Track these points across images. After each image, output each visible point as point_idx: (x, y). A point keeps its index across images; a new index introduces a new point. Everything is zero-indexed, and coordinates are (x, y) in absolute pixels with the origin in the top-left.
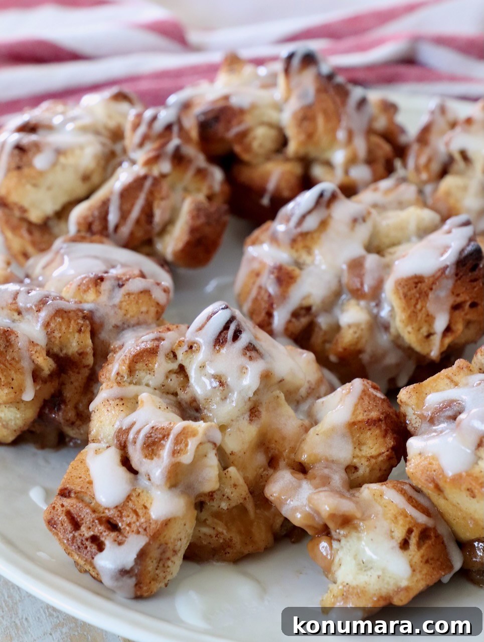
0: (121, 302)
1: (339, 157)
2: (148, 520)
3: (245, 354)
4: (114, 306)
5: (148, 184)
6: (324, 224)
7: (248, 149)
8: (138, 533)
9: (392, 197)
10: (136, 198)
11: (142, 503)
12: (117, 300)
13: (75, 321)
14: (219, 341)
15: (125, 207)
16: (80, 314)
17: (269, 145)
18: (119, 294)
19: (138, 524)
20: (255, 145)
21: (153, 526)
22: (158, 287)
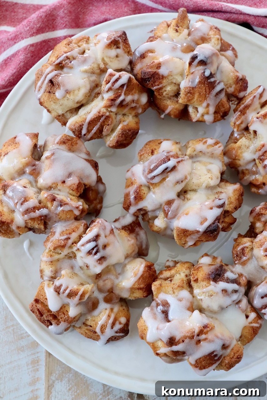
0: (59, 213)
2: (69, 317)
3: (97, 261)
4: (56, 214)
5: (102, 119)
6: (163, 179)
7: (161, 94)
8: (65, 321)
10: (96, 124)
11: (66, 310)
12: (58, 212)
14: (89, 253)
15: (90, 128)
16: (40, 218)
18: (60, 209)
19: (64, 318)
21: (70, 319)
22: (77, 209)
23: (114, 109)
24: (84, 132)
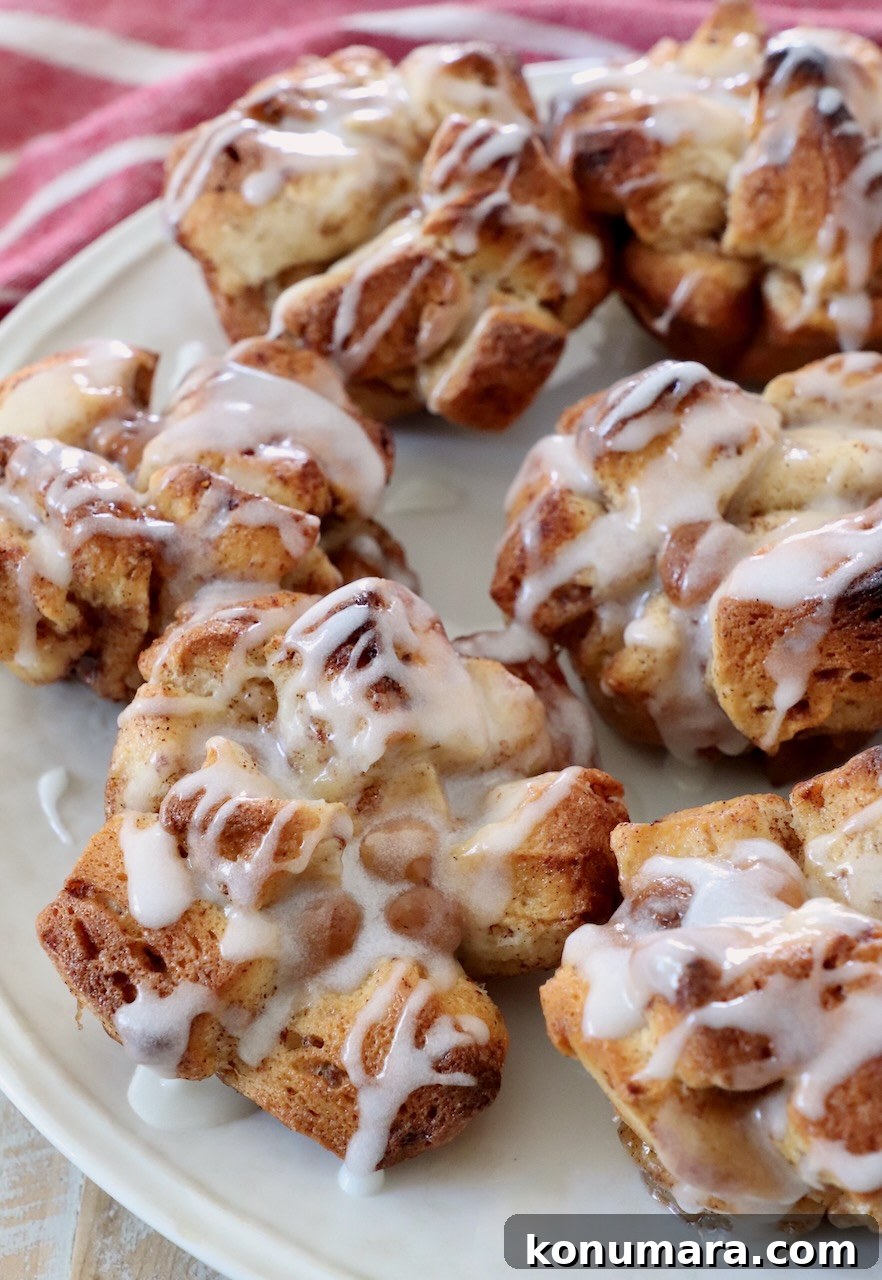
0: (222, 537)
1: (816, 273)
2: (215, 959)
3: (369, 696)
4: (208, 541)
5: (419, 273)
6: (660, 441)
7: (652, 222)
8: (196, 979)
9: (858, 390)
10: (392, 295)
11: (209, 928)
12: (213, 533)
13: (123, 557)
14: (335, 660)
15: (367, 310)
16: (138, 546)
17: (694, 221)
18: (225, 521)
19: (197, 963)
20: (667, 217)
21: (222, 971)
22: (294, 524)
23: (465, 242)
24: (343, 324)
